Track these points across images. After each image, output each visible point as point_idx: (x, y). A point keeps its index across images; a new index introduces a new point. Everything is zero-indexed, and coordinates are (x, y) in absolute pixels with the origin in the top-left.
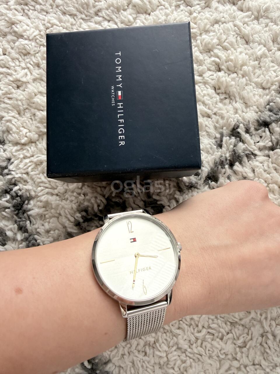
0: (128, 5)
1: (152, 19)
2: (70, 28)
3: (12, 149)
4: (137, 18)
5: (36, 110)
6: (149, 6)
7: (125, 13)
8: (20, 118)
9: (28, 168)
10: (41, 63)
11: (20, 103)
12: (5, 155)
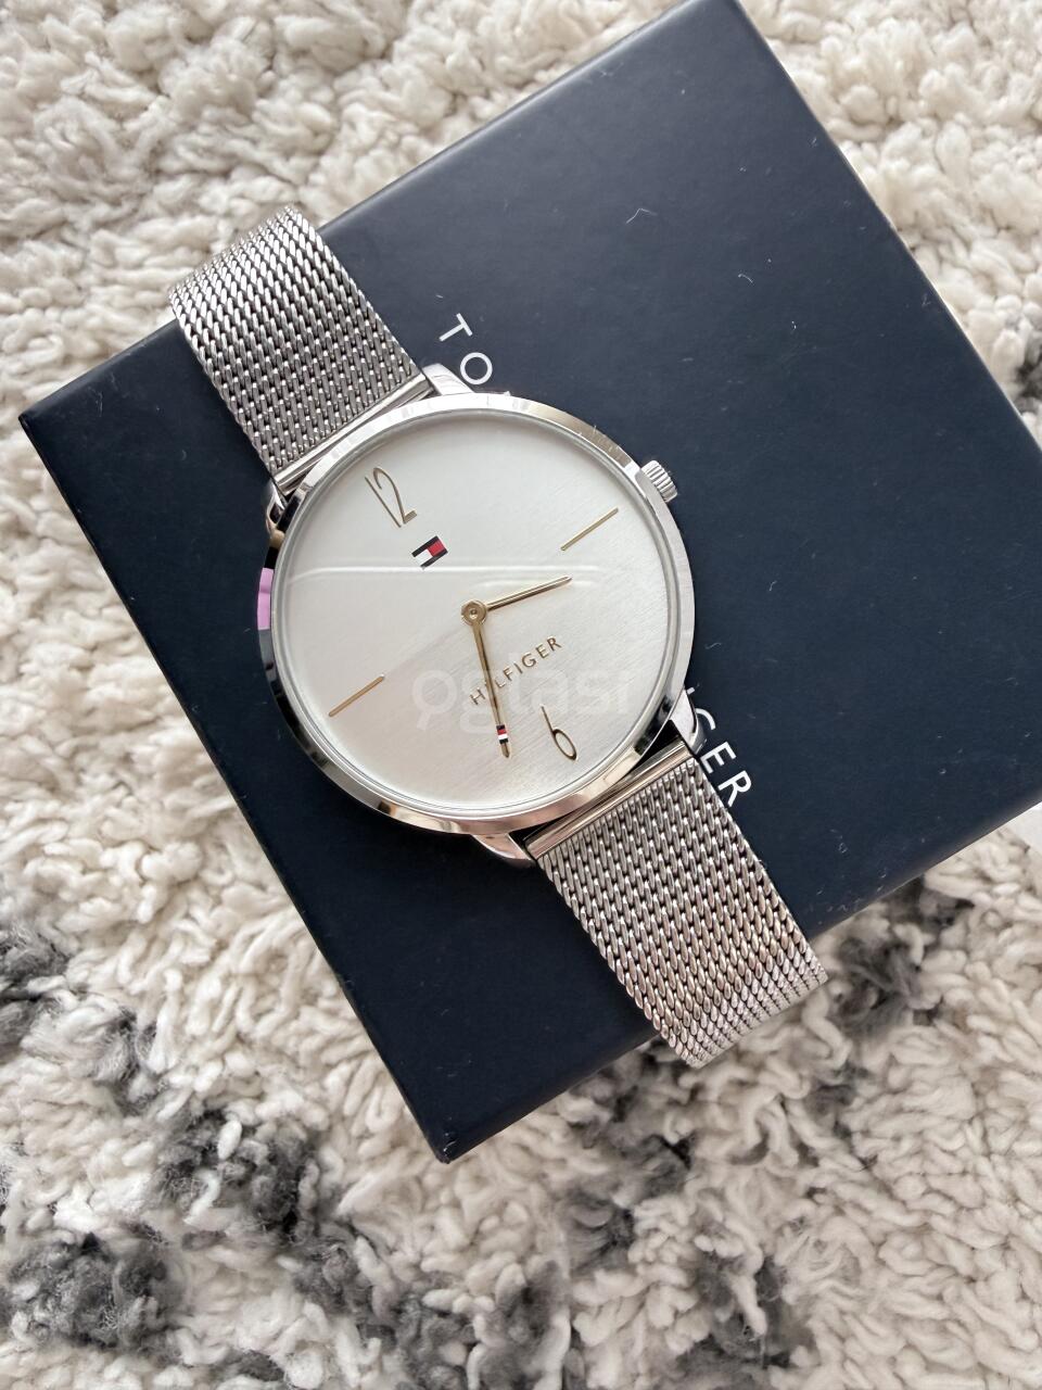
0: (268, 64)
1: (416, 72)
2: (68, 293)
3: (116, 971)
4: (345, 99)
5: (122, 737)
6: (366, 23)
7: (278, 105)
8: (68, 811)
9: (231, 1017)
10: (32, 516)
11: (33, 746)
12: (97, 1018)
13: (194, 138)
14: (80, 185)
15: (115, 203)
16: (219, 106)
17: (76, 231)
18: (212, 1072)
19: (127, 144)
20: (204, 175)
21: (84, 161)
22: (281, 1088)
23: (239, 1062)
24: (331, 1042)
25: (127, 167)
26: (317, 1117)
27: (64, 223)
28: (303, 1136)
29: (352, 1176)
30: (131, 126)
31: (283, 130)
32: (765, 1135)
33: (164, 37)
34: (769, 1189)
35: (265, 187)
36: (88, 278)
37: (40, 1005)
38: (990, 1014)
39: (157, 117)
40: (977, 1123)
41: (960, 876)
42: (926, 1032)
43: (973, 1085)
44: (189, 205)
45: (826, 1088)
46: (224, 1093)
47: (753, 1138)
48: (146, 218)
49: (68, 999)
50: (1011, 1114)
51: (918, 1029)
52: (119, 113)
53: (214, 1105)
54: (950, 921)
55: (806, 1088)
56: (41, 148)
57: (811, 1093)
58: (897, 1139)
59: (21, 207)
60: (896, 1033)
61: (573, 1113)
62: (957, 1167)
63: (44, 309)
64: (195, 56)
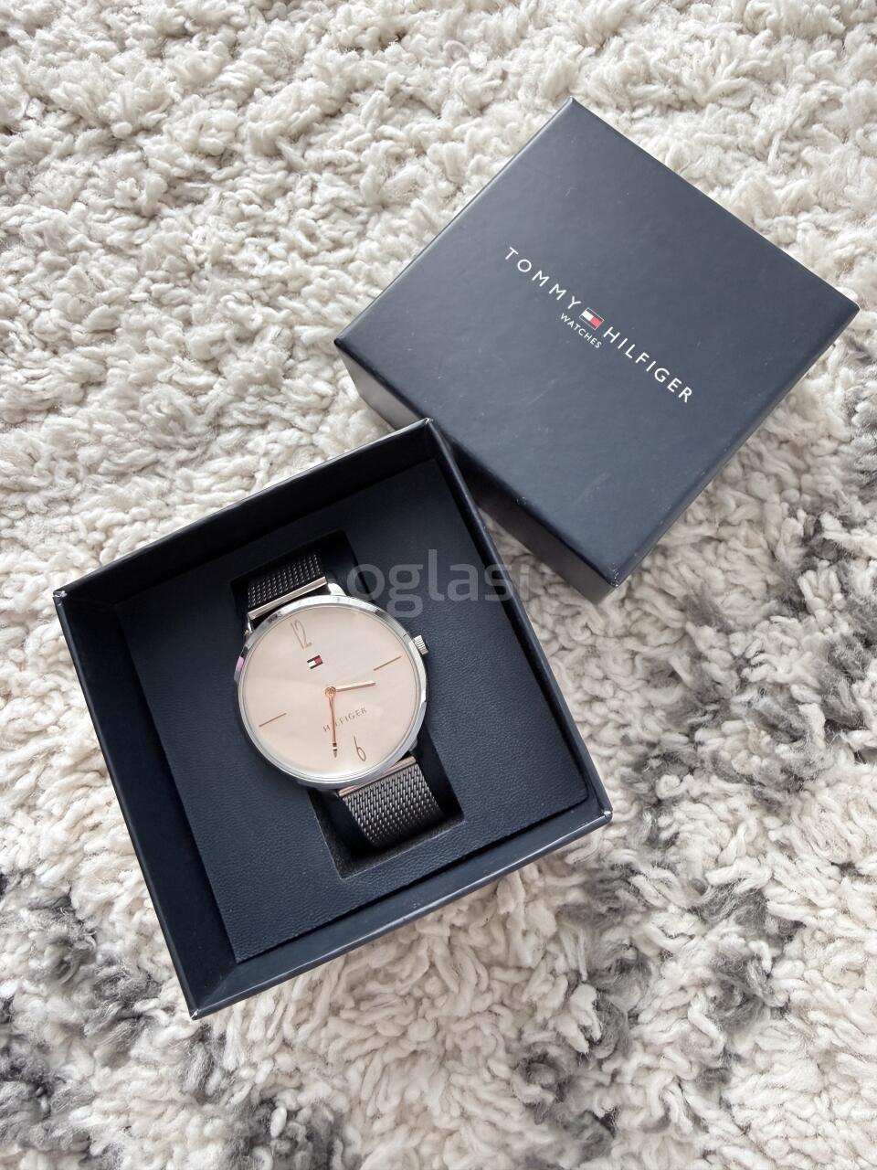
13: (243, 405)
14: (169, 439)
15: (192, 448)
16: (259, 384)
17: (166, 468)
18: (266, 1068)
19: (199, 411)
20: (250, 428)
21: (172, 424)
22: (316, 1080)
23: (285, 1061)
24: (350, 1044)
25: (199, 425)
26: (341, 1103)
27: (156, 462)
28: (331, 1118)
29: (367, 1149)
30: (203, 400)
31: (300, 398)
32: (667, 1109)
33: (223, 340)
34: (673, 1151)
35: (290, 436)
36: (173, 498)
37: (142, 1022)
38: (826, 1010)
39: (219, 392)
40: (824, 1096)
41: (792, 904)
42: (781, 1024)
43: (818, 1066)
44: (240, 447)
45: (709, 1070)
46: (275, 1085)
47: (658, 1112)
48: (211, 458)
49: (163, 1017)
50: (847, 1087)
51: (774, 1023)
52: (193, 392)
53: (268, 1094)
54: (790, 938)
55: (696, 1070)
56: (144, 417)
57: (700, 1075)
58: (764, 1109)
59: (130, 455)
60: (758, 1026)
61: (526, 1096)
62: (811, 1131)
63: (145, 521)
64: (244, 352)
